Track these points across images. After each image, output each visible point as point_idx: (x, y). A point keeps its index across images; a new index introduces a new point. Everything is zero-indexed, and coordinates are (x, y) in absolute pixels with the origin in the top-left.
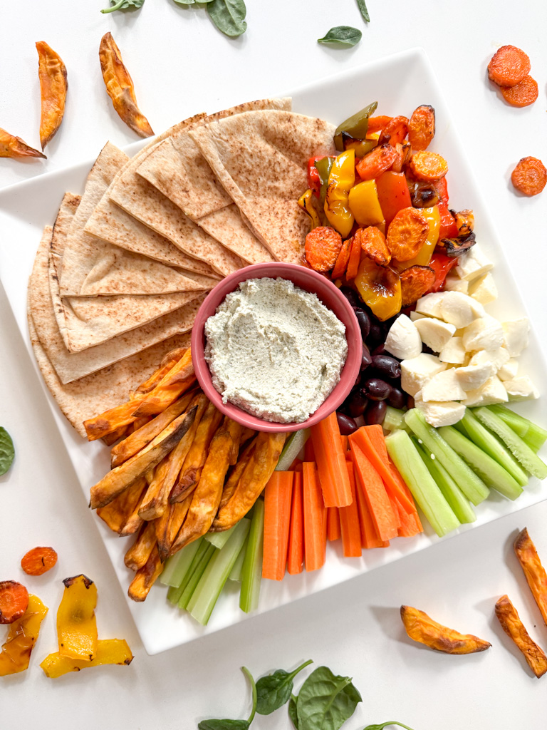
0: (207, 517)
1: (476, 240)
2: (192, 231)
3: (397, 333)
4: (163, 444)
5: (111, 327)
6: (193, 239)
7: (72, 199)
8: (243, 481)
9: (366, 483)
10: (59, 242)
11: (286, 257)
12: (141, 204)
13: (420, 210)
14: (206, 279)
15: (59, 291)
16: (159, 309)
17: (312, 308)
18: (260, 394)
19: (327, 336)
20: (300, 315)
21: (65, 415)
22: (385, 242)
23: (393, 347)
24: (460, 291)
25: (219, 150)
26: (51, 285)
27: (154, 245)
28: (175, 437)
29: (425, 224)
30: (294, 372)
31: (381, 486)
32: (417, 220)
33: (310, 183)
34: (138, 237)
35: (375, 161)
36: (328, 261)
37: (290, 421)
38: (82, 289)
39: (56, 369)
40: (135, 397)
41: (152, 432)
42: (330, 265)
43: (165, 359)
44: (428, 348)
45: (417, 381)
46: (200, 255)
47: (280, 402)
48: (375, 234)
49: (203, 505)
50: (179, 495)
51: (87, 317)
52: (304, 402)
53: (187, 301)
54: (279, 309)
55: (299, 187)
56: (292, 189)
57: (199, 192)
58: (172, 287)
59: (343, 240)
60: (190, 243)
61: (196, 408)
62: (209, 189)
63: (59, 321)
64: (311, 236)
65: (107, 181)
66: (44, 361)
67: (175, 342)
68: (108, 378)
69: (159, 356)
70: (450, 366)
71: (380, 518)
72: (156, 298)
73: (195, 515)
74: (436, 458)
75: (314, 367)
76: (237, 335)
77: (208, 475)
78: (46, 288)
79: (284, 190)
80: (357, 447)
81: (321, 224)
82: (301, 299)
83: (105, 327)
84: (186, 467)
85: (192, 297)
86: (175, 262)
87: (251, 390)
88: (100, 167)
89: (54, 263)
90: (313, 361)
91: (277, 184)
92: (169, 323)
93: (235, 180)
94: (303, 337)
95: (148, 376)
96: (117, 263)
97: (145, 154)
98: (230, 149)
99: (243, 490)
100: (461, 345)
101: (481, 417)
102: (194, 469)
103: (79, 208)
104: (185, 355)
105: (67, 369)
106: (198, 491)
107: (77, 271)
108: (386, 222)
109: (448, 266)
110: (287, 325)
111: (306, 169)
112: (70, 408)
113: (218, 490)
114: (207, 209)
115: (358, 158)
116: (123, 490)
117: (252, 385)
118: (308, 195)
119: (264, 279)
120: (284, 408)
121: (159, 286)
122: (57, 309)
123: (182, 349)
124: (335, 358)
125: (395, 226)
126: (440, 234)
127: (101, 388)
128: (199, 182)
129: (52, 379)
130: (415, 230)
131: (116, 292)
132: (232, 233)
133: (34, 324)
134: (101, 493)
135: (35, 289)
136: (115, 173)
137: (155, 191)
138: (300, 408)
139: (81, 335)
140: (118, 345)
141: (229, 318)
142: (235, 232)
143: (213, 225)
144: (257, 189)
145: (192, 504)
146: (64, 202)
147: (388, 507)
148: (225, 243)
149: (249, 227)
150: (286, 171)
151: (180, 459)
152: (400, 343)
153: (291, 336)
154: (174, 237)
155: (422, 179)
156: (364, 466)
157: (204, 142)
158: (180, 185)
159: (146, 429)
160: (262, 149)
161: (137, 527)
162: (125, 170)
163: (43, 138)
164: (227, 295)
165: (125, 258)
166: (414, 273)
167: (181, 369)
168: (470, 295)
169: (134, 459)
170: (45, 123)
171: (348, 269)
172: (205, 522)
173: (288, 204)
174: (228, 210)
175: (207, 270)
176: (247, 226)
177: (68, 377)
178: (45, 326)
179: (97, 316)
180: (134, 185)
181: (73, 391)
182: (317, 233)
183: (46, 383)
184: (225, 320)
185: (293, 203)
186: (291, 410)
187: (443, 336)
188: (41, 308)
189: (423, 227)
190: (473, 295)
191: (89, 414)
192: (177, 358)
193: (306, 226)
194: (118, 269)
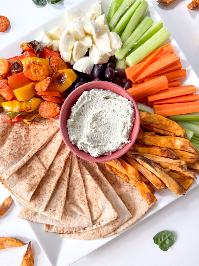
0: (182, 141)
1: (33, 40)
2: (52, 171)
3: (82, 68)
4: (153, 167)
5: (102, 200)
6: (55, 170)
7: (47, 228)
8: (162, 127)
9: (154, 71)
10: (68, 230)
11: (56, 126)
12: (43, 196)
13: (24, 67)
14: (73, 160)
15: (90, 226)
16: (90, 179)
17: (78, 108)
18: (123, 126)
19: (90, 99)
20: (82, 114)
21: (146, 213)
22: (41, 81)
23: (89, 69)
24: (58, 44)
25: (12, 165)
26: (88, 230)
27: (62, 187)
28: (149, 162)
29: (30, 63)
30: (109, 112)
31: (154, 64)
32: (29, 67)
33: (20, 121)
34: (59, 195)
35: (5, 92)
36: (54, 106)
37: (134, 110)
38: (88, 216)
39: (126, 221)
40: (132, 183)
41: (147, 173)
42: (56, 105)
43: (112, 172)
44: (86, 54)
45: (103, 56)
46: (62, 165)
47: (125, 116)
48: (38, 86)
49: (176, 144)
50: (174, 155)
51: (100, 212)
52: (123, 104)
53: (84, 167)
54: (81, 124)
55: (23, 125)
56: (24, 128)
57: (33, 171)
58: (79, 175)
59: (44, 101)
60: (57, 171)
61: (133, 155)
62: (31, 167)
63: (104, 224)
64: (45, 116)
65: (36, 214)
66: (123, 227)
67: (103, 170)
68: (125, 197)
69: (111, 176)
70: (93, 42)
71: (169, 62)
72: (85, 182)
73: (182, 147)
74: (136, 42)
75: (106, 103)
76: (97, 141)
77: (163, 144)
78: (90, 232)
79: (25, 132)
80: (138, 78)
81: (38, 113)
82: (75, 115)
83: (103, 203)
84: (160, 155)
85: (81, 165)
86: (68, 176)
87: (121, 130)
88: (30, 218)
89: (78, 231)
90: (103, 104)
91: (23, 136)
92: (95, 174)
93: (25, 155)
94: (92, 111)
95: (121, 179)
96: (73, 202)
97: (20, 199)
98: (11, 160)
99: (166, 126)
100: (83, 39)
101: (114, 25)
102: (161, 151)
103: (51, 224)
104: (109, 164)
105: (125, 216)
106: (170, 147)
107: (80, 220)
108: (32, 82)
109: (48, 51)
110: (88, 119)
111: (14, 124)
112: (142, 211)
113: (169, 138)
114: (40, 166)
115: (5, 100)
116: (176, 181)
117: (119, 130)
118: (25, 121)
119: (69, 133)
120: (128, 113)
121: (79, 181)
122: (99, 226)
123: (106, 166)
124: (100, 94)
125: (33, 77)
126: (33, 56)
127: (130, 199)
128: (29, 172)
129: (130, 222)
130: (33, 68)
131: (86, 201)
132: (49, 153)
133: (107, 235)
134: (179, 190)
135: (91, 237)
136: (32, 211)
137: (36, 191)
138: (126, 106)
139: (109, 213)
140: (110, 195)
141: (90, 147)
142: (49, 151)
143: (47, 162)
144: (27, 144)
145: (177, 149)
146: (49, 231)
147: (163, 59)
148: (54, 155)
149: (45, 145)
150: (16, 133)
151: (157, 158)
152: (87, 66)
153: (93, 116)
154: (56, 178)
155: (9, 69)
156: (146, 73)
157: (10, 173)
158: (32, 180)
159: (147, 176)
160: (8, 145)
161: (191, 172)
162: (29, 207)
163: (21, 245)
164: (79, 149)
165: (70, 199)
166: (53, 65)
167: (116, 165)
168: (59, 39)
169: (162, 179)
170: (15, 245)
171: (56, 96)
172: (184, 142)
173: (31, 129)
174: (39, 156)
175: (68, 161)
176: (45, 146)
177: (129, 215)
178: (107, 230)
179: (99, 207)
180: (35, 201)
181: (134, 211)
182: (42, 113)
183: (133, 224)
184: (91, 148)
185: (31, 127)
186: (128, 110)
187: (80, 47)
188: (100, 233)
189: (31, 64)
190: (59, 37)
191: (143, 202)
192: (111, 167)
193: (40, 120)
194: (75, 201)
